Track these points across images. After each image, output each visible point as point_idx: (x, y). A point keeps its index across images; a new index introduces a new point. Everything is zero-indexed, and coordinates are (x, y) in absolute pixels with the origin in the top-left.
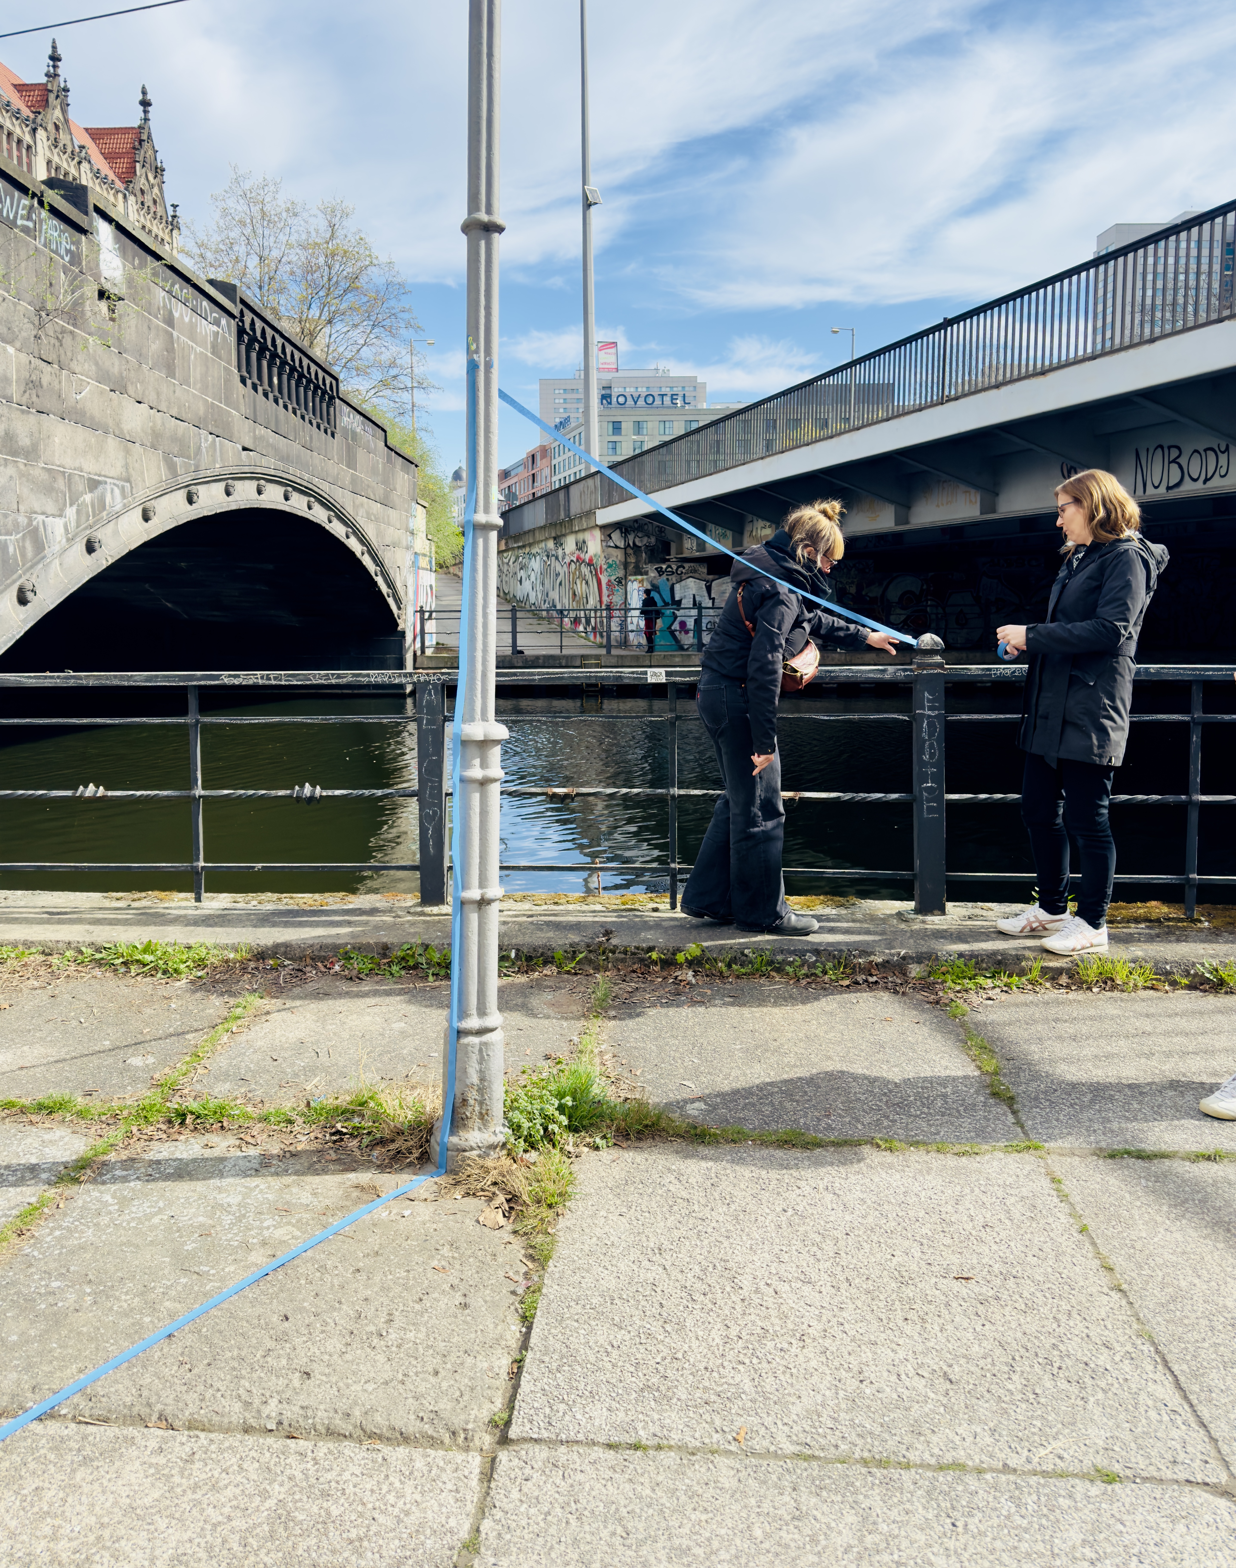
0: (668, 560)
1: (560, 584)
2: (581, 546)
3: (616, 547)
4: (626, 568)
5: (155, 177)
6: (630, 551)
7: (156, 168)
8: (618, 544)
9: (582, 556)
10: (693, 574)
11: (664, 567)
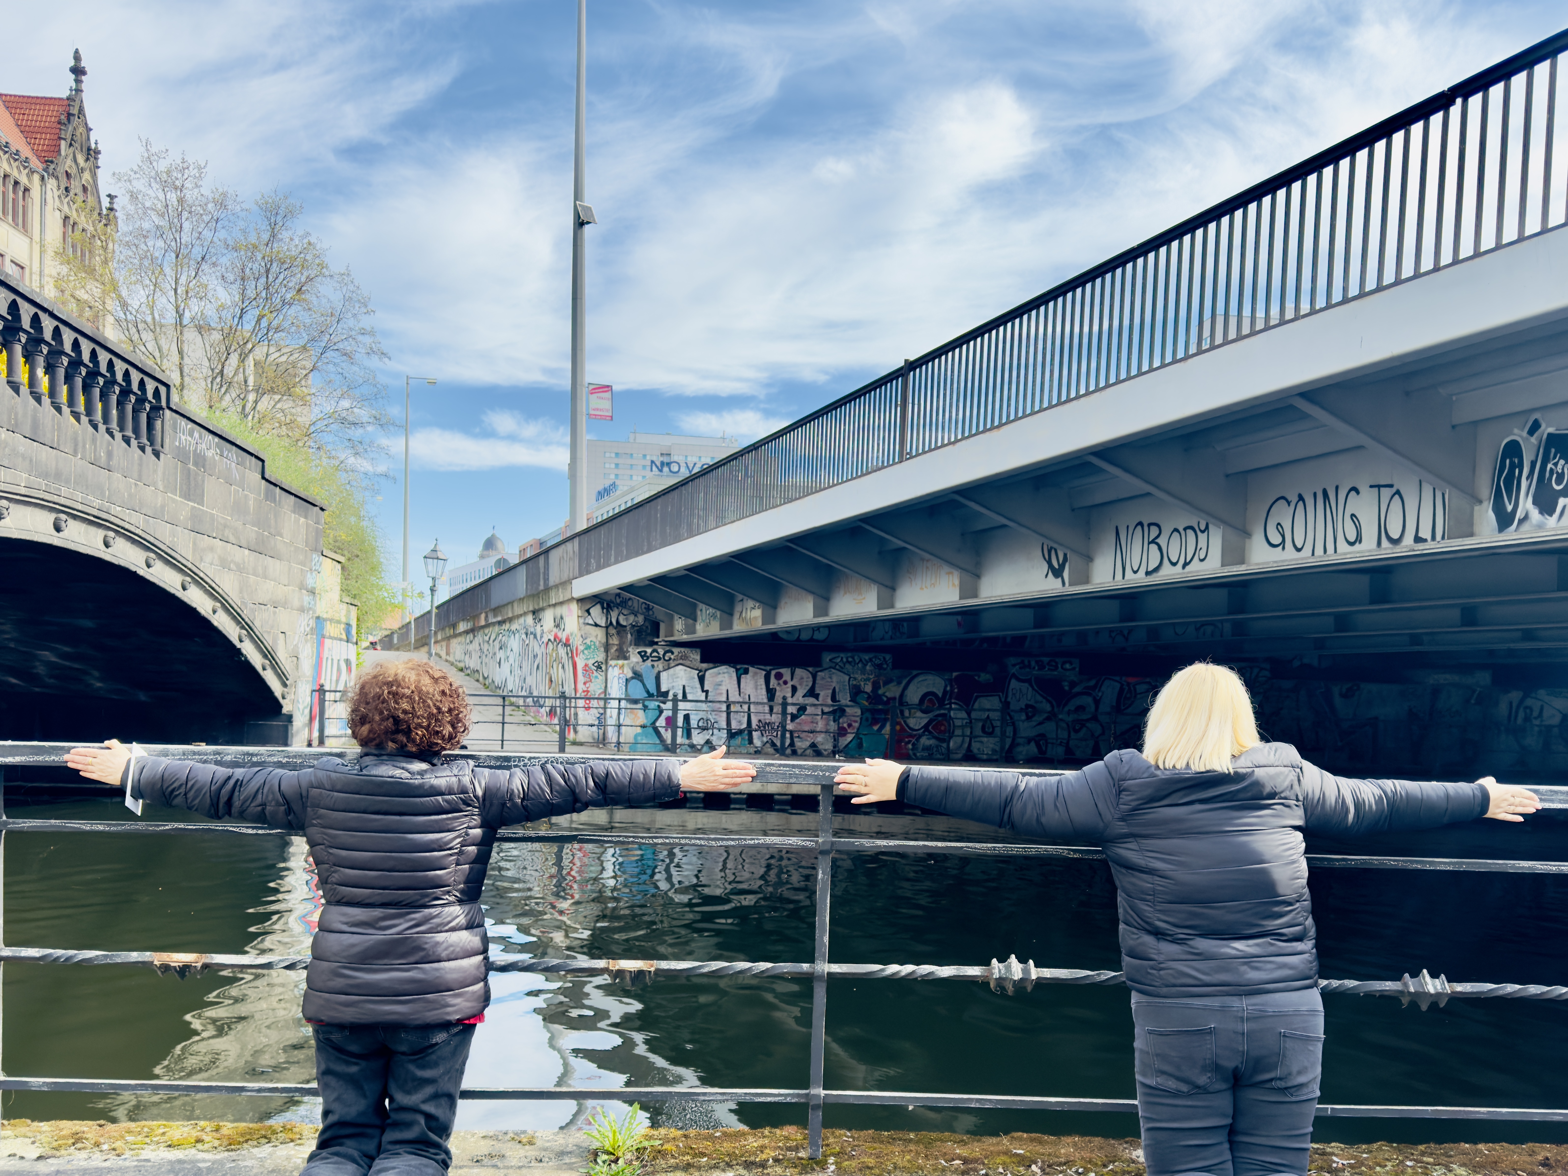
0: (656, 643)
1: (538, 667)
2: (558, 623)
3: (596, 625)
4: (607, 650)
5: (87, 159)
6: (612, 631)
7: (89, 149)
8: (598, 622)
9: (560, 634)
10: (682, 661)
11: (649, 650)
